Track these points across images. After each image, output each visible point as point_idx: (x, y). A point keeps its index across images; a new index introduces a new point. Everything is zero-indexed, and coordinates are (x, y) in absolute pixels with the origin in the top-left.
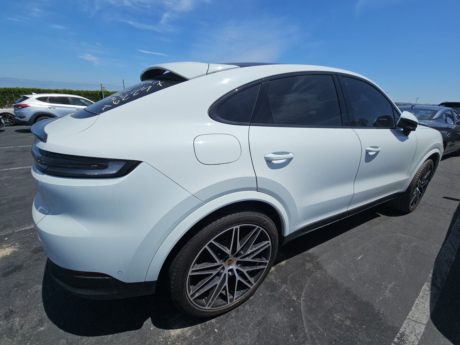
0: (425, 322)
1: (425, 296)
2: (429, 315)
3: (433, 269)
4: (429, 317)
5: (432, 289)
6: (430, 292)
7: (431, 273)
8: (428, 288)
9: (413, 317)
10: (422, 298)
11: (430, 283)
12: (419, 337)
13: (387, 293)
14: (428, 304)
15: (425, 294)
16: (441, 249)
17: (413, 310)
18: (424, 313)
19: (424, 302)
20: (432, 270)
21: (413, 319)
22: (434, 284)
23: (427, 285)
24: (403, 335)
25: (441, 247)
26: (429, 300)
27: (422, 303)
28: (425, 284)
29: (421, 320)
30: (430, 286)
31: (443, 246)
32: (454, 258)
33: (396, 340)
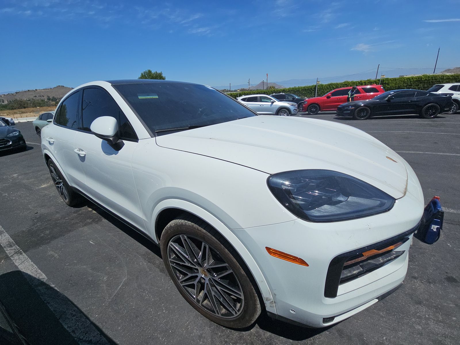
0: (19, 267)
1: (36, 273)
2: (22, 271)
3: (58, 292)
4: (20, 270)
5: (39, 280)
6: (37, 278)
7: (55, 287)
8: (41, 278)
9: (27, 261)
10: (36, 271)
11: (45, 281)
12: (14, 261)
13: (51, 253)
14: (29, 273)
15: (38, 274)
16: (87, 318)
17: (31, 263)
18: (24, 268)
19: (32, 271)
20: (58, 290)
21: (26, 261)
22: (42, 283)
23: (44, 278)
24: (21, 254)
25: (92, 319)
26: (31, 274)
27: (32, 270)
28: (46, 277)
29: (22, 265)
30: (42, 280)
31: (92, 323)
32: (66, 327)
33: (21, 250)
